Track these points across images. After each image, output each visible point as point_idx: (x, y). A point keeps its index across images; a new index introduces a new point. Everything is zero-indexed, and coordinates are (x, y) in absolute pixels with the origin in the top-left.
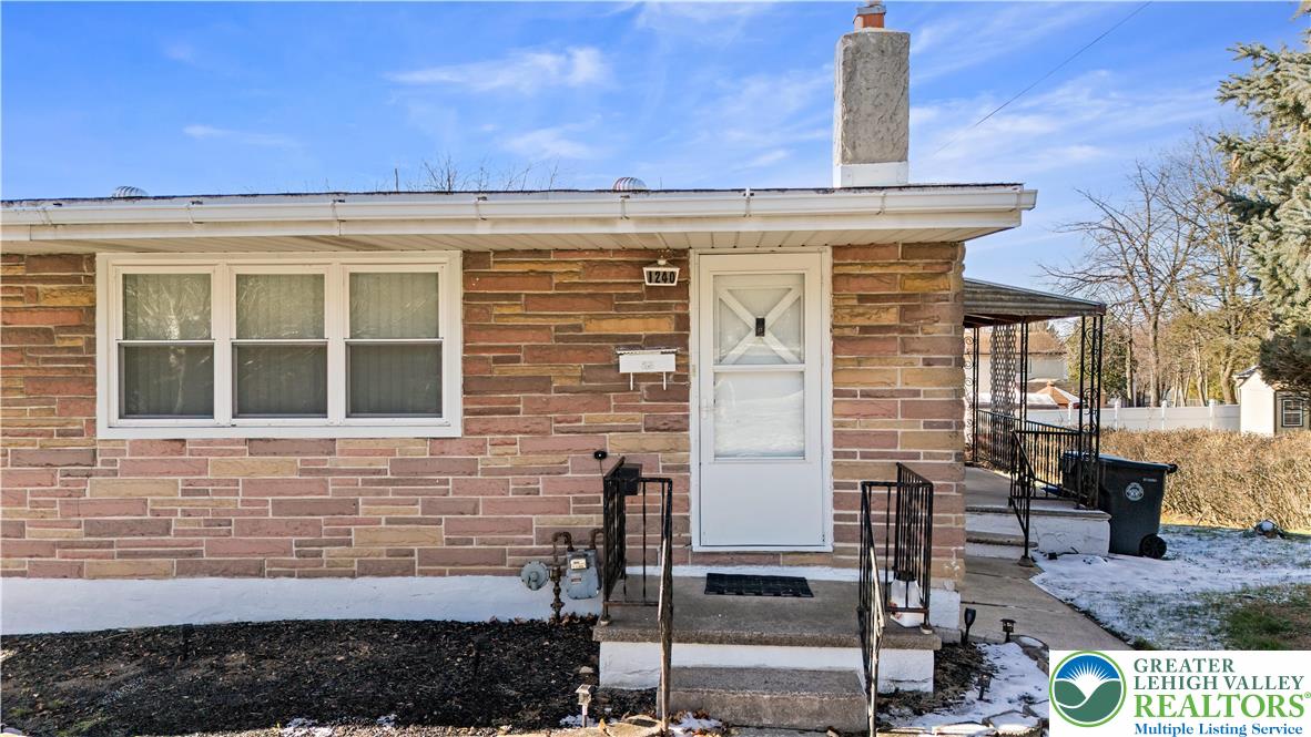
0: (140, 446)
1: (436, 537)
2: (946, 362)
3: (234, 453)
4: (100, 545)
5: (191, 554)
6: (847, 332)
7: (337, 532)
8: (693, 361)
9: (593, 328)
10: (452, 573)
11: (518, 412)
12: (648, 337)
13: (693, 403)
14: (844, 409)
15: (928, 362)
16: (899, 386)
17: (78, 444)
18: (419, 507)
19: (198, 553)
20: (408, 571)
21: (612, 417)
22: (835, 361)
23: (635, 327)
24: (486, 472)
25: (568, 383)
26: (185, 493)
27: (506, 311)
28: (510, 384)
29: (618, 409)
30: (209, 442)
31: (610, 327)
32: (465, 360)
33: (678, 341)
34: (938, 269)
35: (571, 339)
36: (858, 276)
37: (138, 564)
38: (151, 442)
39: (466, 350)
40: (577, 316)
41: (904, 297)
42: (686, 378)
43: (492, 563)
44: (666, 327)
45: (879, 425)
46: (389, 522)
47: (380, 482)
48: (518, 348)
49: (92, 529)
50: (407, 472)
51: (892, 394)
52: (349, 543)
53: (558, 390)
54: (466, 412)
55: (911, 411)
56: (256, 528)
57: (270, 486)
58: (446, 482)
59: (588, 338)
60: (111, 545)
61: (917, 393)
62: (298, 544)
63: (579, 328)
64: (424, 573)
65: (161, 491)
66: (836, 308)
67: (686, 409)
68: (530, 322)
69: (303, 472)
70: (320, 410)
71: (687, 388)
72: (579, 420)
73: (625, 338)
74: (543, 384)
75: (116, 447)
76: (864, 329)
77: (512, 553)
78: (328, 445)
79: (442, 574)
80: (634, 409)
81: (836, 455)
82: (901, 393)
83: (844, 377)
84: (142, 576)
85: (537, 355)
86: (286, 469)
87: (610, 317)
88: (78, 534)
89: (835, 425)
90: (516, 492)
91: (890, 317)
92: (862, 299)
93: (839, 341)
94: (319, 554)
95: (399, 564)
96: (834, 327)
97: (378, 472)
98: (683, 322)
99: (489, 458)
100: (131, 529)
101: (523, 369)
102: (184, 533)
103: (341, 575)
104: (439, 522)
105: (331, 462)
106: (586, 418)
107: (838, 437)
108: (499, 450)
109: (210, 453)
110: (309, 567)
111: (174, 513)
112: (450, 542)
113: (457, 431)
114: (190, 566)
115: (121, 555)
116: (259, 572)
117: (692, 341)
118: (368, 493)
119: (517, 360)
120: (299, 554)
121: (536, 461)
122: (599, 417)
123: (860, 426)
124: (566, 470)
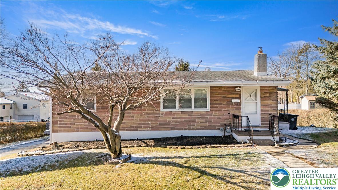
0: (166, 112)
1: (207, 125)
2: (276, 101)
3: (179, 113)
4: (161, 126)
5: (173, 127)
6: (262, 97)
7: (193, 124)
8: (242, 101)
9: (228, 96)
10: (209, 130)
11: (218, 108)
12: (236, 97)
13: (242, 106)
14: (262, 107)
15: (273, 101)
16: (269, 104)
17: (158, 112)
18: (204, 121)
19: (174, 127)
20: (203, 129)
21: (231, 108)
22: (261, 101)
23: (234, 96)
24: (213, 116)
25: (224, 104)
26: (172, 119)
27: (216, 94)
28: (217, 104)
29: (231, 107)
30: (176, 112)
31: (230, 96)
32: (210, 101)
33: (240, 98)
34: (274, 88)
35: (225, 98)
36: (264, 89)
37: (166, 129)
38: (168, 112)
39: (210, 99)
40: (226, 95)
41: (270, 92)
42: (241, 103)
43: (214, 128)
44: (238, 96)
45: (267, 109)
46: (200, 123)
47: (199, 117)
48: (218, 99)
49: (160, 124)
50: (203, 116)
51: (268, 105)
52: (195, 125)
53: (223, 105)
54: (210, 108)
55: (271, 107)
56: (182, 123)
57: (184, 118)
58: (208, 117)
59: (227, 98)
60: (162, 126)
61: (272, 105)
62: (188, 126)
63: (225, 96)
64: (205, 130)
65: (169, 118)
66: (261, 93)
67: (241, 107)
68: (219, 95)
69: (188, 116)
70: (191, 107)
71: (241, 104)
72: (226, 109)
73: (232, 98)
74: (221, 104)
75: (163, 112)
76: (265, 96)
77: (217, 127)
78: (192, 112)
79: (207, 130)
80: (234, 107)
81: (261, 113)
82: (270, 105)
83: (262, 103)
84: (167, 130)
85: (220, 100)
86: (186, 115)
87: (230, 95)
88: (158, 124)
89: (261, 109)
90: (217, 119)
91: (268, 95)
92: (264, 92)
93: (261, 98)
94: (191, 127)
95: (202, 128)
96: (261, 96)
97: (199, 116)
98: (240, 95)
99: (214, 114)
100: (165, 124)
101: (218, 102)
102: (172, 124)
103: (194, 130)
104: (207, 123)
105: (192, 114)
106: (227, 109)
107: (261, 111)
108: (215, 113)
109: (176, 113)
110: (189, 129)
111: (171, 121)
112: (208, 125)
113: (209, 110)
114: (173, 129)
115: (164, 127)
116: (182, 129)
117: (242, 98)
118: (197, 119)
119: (217, 101)
120: (188, 127)
121: (220, 114)
122: (229, 108)
123: (264, 109)
124: (224, 116)
